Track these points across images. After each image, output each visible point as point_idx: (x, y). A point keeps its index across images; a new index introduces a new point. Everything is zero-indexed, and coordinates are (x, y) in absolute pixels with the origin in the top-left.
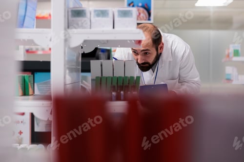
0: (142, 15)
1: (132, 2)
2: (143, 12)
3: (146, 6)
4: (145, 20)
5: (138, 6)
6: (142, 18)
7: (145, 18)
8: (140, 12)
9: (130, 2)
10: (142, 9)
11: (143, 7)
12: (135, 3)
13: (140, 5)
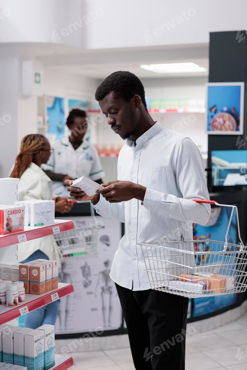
0: (227, 123)
1: (215, 106)
2: (229, 119)
3: (233, 111)
4: (232, 130)
5: (222, 111)
6: (228, 127)
7: (232, 128)
8: (225, 119)
9: (212, 105)
10: (227, 115)
11: (229, 112)
12: (219, 108)
13: (225, 109)
